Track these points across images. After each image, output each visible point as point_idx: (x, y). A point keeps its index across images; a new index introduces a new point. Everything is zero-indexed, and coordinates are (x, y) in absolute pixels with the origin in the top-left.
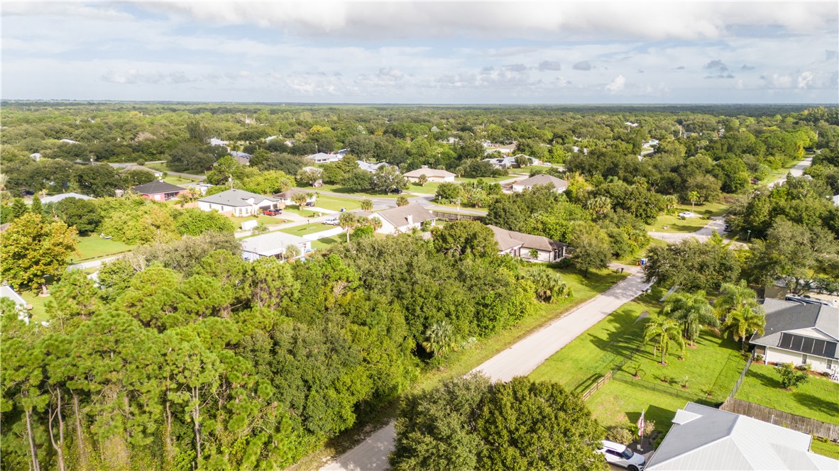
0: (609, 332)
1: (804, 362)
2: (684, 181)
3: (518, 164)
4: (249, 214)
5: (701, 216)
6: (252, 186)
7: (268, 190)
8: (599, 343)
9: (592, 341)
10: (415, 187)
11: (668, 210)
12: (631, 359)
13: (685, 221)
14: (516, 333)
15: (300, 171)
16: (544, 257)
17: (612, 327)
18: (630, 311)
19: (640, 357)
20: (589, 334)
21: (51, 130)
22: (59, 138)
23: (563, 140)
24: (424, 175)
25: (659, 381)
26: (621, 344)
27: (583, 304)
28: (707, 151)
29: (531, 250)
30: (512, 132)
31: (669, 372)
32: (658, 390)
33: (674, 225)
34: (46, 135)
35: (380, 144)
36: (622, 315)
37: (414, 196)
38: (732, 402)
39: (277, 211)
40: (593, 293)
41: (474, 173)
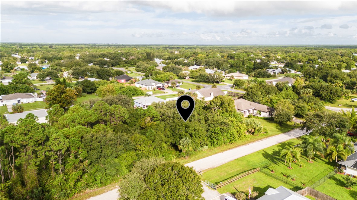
0: (274, 151)
8: (265, 155)
9: (263, 154)
11: (346, 97)
12: (276, 164)
13: (353, 103)
17: (277, 149)
18: (293, 143)
19: (281, 164)
20: (263, 151)
21: (102, 55)
22: (103, 58)
25: (282, 175)
27: (271, 137)
31: (288, 172)
33: (347, 104)
34: (99, 57)
36: (286, 144)
37: (225, 85)
38: (310, 190)
40: (279, 133)
41: (258, 76)
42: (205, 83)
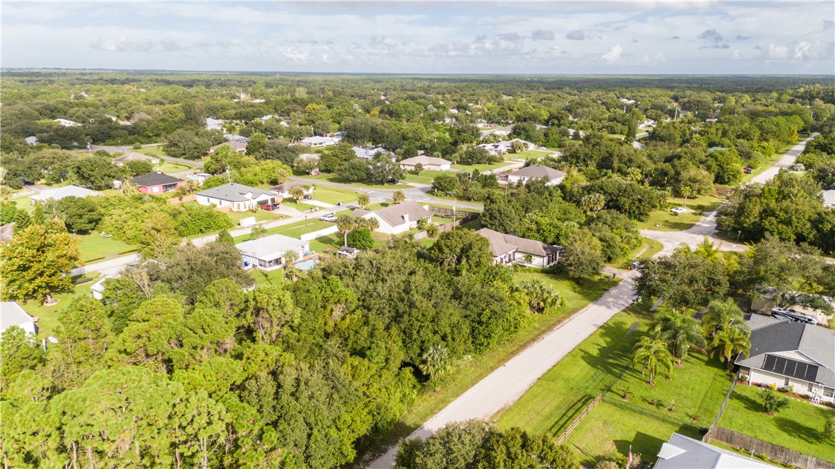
0: (600, 347)
1: (787, 384)
2: (678, 173)
3: (513, 150)
4: (247, 209)
5: (693, 211)
6: (249, 177)
7: (265, 180)
8: (589, 359)
9: (583, 357)
10: (411, 176)
11: (661, 206)
12: (620, 378)
13: (677, 217)
14: (510, 347)
15: (296, 159)
16: (538, 262)
17: (603, 342)
18: (621, 322)
19: (629, 376)
20: (580, 350)
21: (46, 109)
22: (54, 118)
23: (559, 120)
24: (420, 164)
25: (647, 404)
26: (611, 361)
27: (576, 314)
28: (702, 136)
29: (525, 255)
30: (508, 111)
31: (656, 394)
32: (645, 414)
33: (667, 221)
34: (41, 114)
35: (376, 129)
36: (613, 327)
37: (411, 186)
38: (716, 430)
39: (275, 206)
40: (585, 302)
41: (470, 160)
42: (364, 183)
